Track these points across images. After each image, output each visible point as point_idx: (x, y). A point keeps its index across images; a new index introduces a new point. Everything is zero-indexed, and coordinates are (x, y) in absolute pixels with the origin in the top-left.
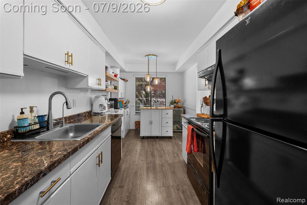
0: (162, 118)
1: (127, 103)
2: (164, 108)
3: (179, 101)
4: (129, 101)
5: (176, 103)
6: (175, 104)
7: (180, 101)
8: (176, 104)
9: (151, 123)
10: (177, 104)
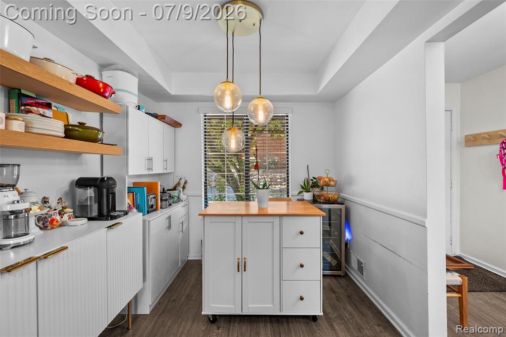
0: (281, 248)
1: (178, 188)
2: (284, 211)
3: (330, 181)
4: (186, 182)
5: (318, 186)
6: (317, 191)
7: (332, 183)
8: (317, 189)
9: (241, 266)
10: (322, 189)
